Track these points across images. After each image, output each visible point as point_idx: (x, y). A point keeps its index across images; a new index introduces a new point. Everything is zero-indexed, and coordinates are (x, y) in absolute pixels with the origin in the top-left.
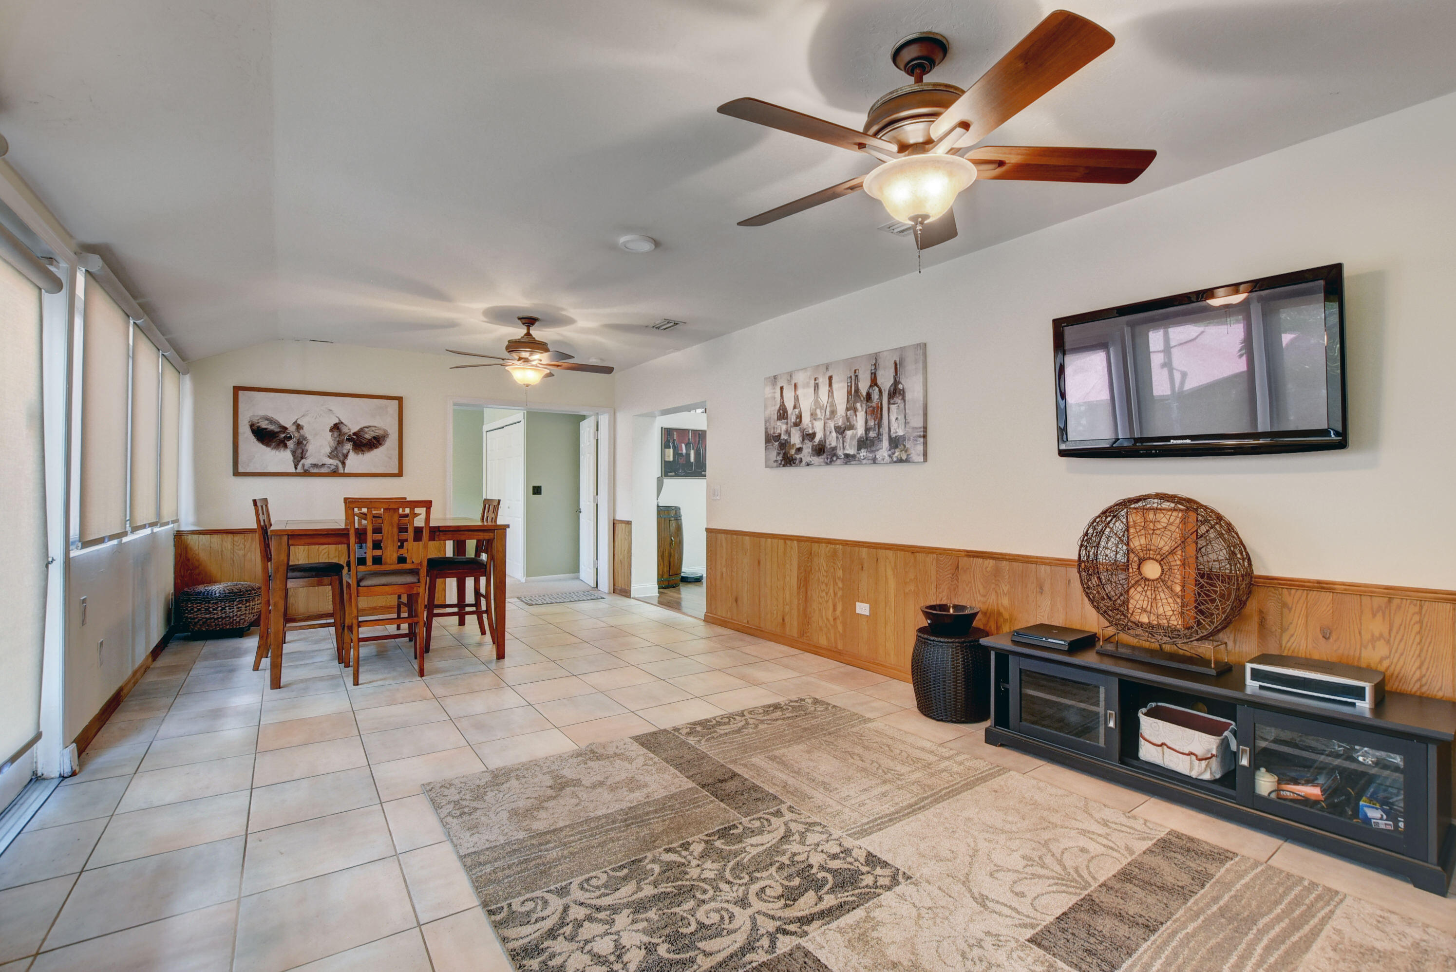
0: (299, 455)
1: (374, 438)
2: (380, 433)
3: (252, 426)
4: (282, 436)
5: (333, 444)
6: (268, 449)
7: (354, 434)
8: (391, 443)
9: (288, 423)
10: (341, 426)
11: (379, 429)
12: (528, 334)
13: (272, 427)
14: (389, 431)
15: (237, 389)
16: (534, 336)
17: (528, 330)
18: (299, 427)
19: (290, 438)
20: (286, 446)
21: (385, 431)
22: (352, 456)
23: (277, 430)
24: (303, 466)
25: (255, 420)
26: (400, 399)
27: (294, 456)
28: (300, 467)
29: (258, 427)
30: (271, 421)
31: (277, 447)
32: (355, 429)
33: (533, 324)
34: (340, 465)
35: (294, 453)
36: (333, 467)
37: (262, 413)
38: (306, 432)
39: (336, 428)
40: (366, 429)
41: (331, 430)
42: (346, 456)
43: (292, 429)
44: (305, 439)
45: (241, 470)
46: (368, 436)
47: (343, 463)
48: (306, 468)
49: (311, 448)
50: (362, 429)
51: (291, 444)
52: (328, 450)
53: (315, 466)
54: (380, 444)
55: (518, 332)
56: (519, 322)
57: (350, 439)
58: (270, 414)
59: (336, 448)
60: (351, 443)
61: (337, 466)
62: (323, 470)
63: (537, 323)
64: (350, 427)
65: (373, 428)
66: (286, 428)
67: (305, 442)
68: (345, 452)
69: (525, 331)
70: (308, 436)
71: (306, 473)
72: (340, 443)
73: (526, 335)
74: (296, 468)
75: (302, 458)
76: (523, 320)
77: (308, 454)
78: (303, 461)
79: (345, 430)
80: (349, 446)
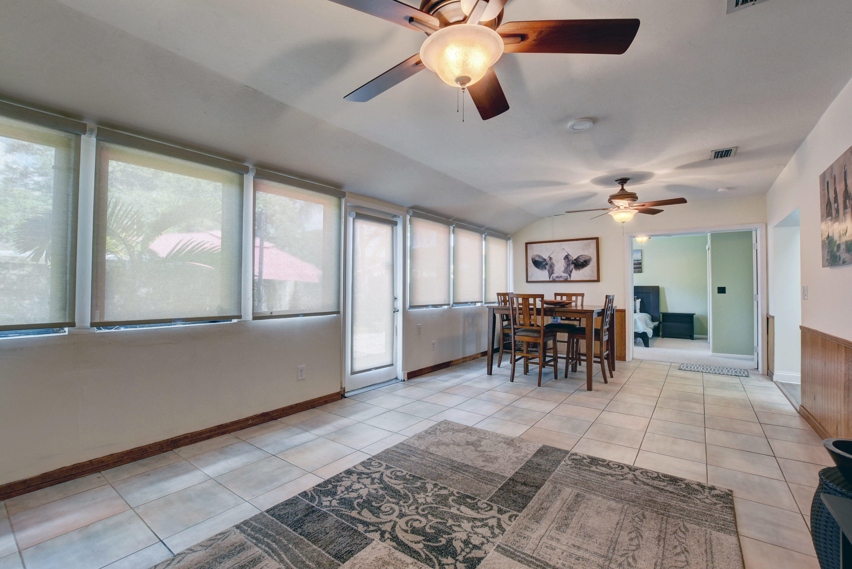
0: (551, 273)
1: (585, 261)
2: (587, 258)
3: (532, 260)
4: (544, 263)
5: (565, 266)
6: (539, 270)
7: (575, 260)
8: (593, 263)
9: (546, 257)
10: (569, 256)
11: (587, 256)
12: (623, 189)
13: (540, 260)
14: (592, 257)
15: (527, 244)
16: (626, 190)
17: (623, 187)
18: (551, 258)
19: (547, 264)
20: (545, 268)
21: (590, 257)
22: (574, 271)
23: (542, 261)
24: (553, 277)
25: (534, 257)
26: (597, 239)
27: (549, 273)
28: (551, 278)
29: (535, 260)
30: (540, 257)
31: (542, 269)
32: (575, 257)
33: (625, 183)
34: (569, 276)
35: (549, 271)
36: (565, 277)
37: (536, 253)
38: (554, 261)
39: (567, 257)
40: (581, 257)
41: (564, 259)
42: (571, 272)
43: (548, 259)
44: (553, 264)
45: (529, 280)
46: (581, 261)
47: (570, 276)
48: (554, 278)
49: (556, 268)
50: (578, 257)
51: (547, 267)
52: (563, 269)
53: (557, 277)
54: (588, 264)
55: (616, 189)
56: (616, 182)
57: (573, 263)
58: (539, 254)
59: (567, 268)
60: (574, 265)
61: (567, 277)
62: (561, 279)
63: (628, 181)
64: (573, 256)
65: (584, 256)
66: (545, 260)
67: (553, 266)
68: (571, 269)
69: (620, 188)
70: (554, 262)
71: (554, 281)
72: (568, 265)
73: (621, 190)
74: (550, 279)
75: (552, 274)
76: (618, 181)
77: (554, 272)
78: (553, 275)
79: (570, 258)
80: (572, 266)
